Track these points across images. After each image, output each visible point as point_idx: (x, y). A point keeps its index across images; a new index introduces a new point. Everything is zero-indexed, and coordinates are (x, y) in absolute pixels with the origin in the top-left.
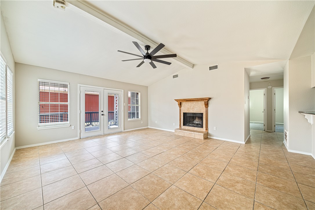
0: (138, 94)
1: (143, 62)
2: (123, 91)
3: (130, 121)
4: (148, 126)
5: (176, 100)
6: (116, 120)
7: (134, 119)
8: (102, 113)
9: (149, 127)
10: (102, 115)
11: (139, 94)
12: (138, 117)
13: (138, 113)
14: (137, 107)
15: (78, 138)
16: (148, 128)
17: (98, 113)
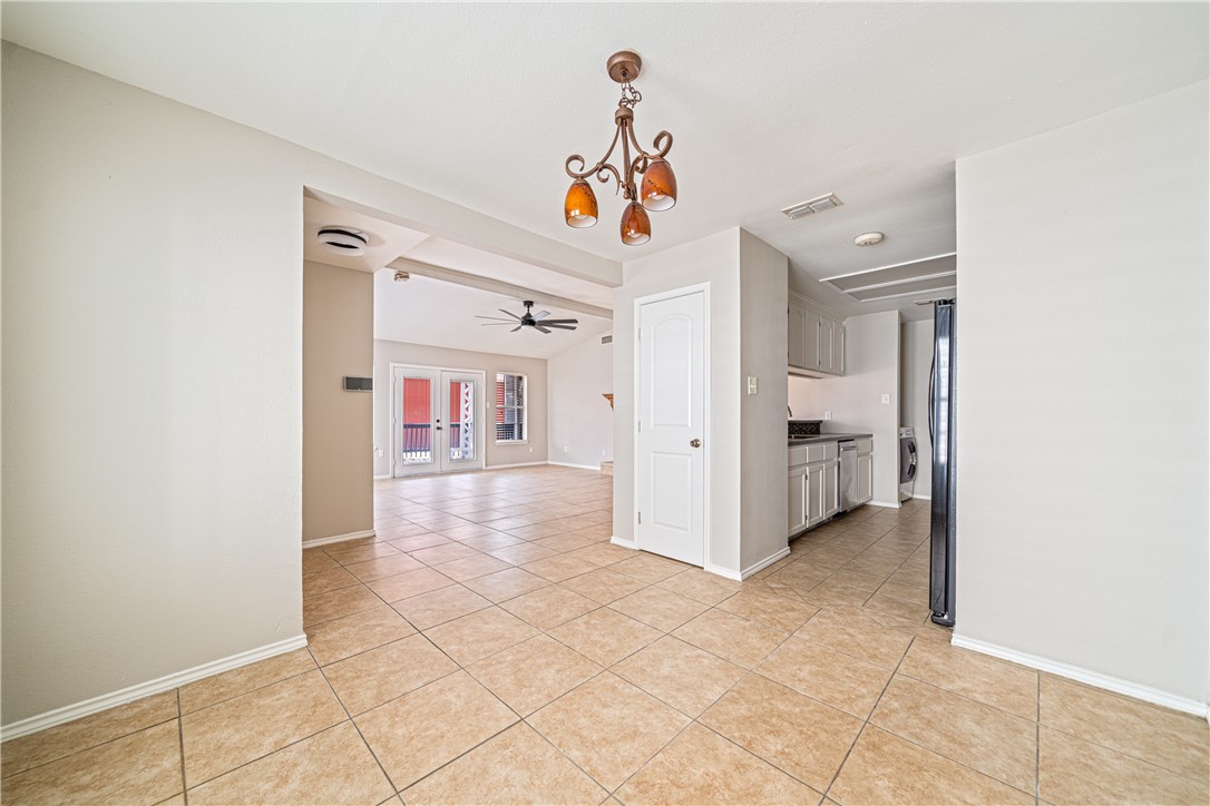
0: (520, 378)
1: (519, 328)
2: (484, 372)
3: (501, 446)
4: (546, 459)
5: (605, 395)
6: (466, 446)
7: (510, 440)
8: (438, 425)
9: (549, 462)
10: (439, 428)
11: (525, 379)
12: (520, 437)
13: (521, 427)
14: (520, 412)
15: (390, 475)
16: (546, 465)
17: (429, 426)
